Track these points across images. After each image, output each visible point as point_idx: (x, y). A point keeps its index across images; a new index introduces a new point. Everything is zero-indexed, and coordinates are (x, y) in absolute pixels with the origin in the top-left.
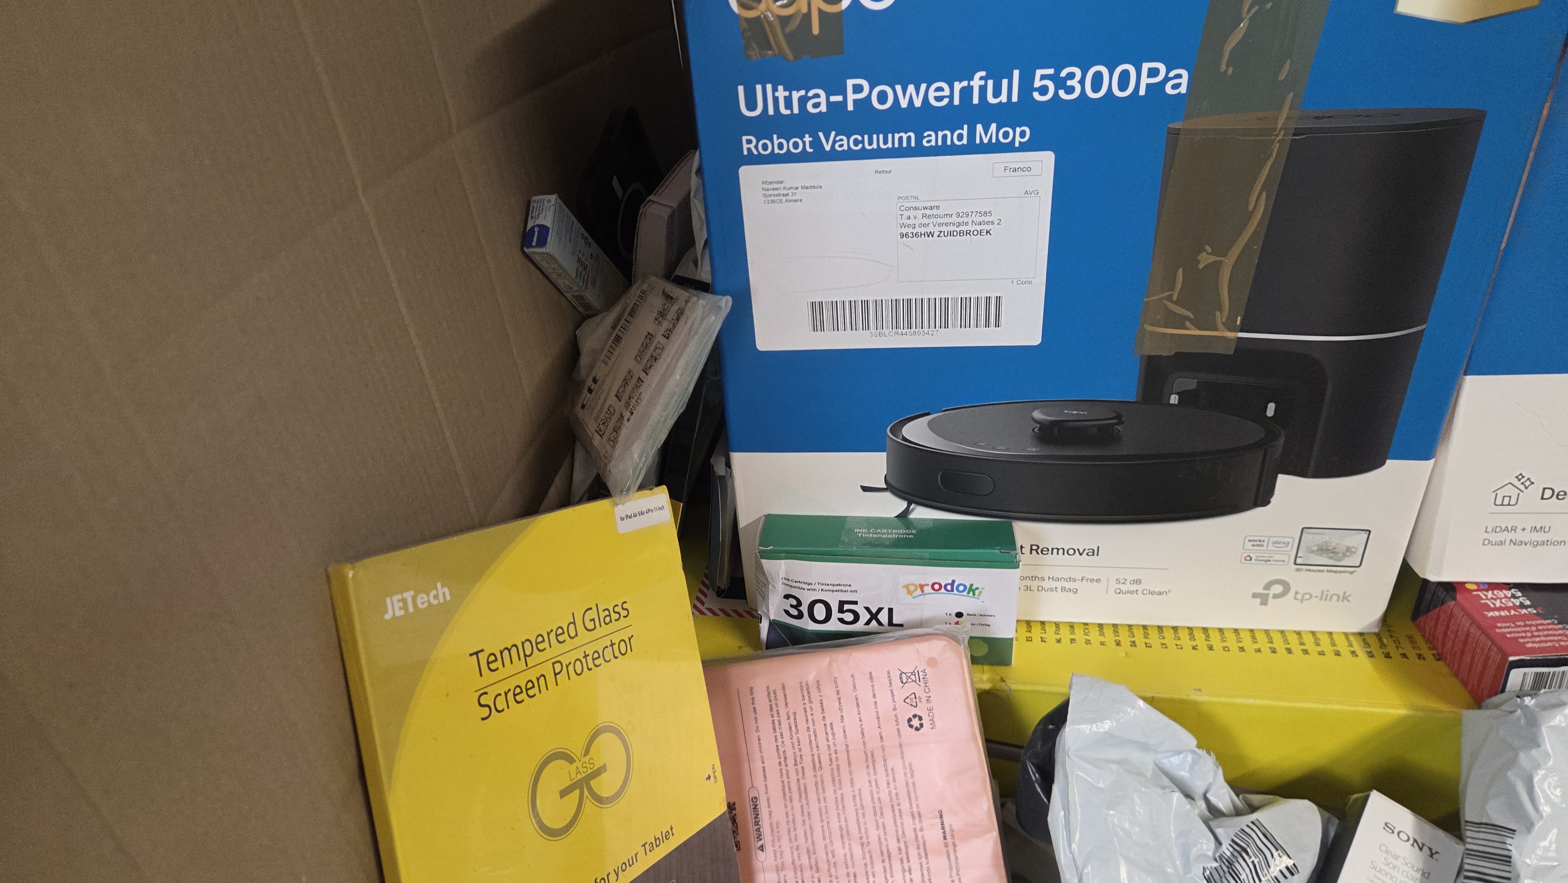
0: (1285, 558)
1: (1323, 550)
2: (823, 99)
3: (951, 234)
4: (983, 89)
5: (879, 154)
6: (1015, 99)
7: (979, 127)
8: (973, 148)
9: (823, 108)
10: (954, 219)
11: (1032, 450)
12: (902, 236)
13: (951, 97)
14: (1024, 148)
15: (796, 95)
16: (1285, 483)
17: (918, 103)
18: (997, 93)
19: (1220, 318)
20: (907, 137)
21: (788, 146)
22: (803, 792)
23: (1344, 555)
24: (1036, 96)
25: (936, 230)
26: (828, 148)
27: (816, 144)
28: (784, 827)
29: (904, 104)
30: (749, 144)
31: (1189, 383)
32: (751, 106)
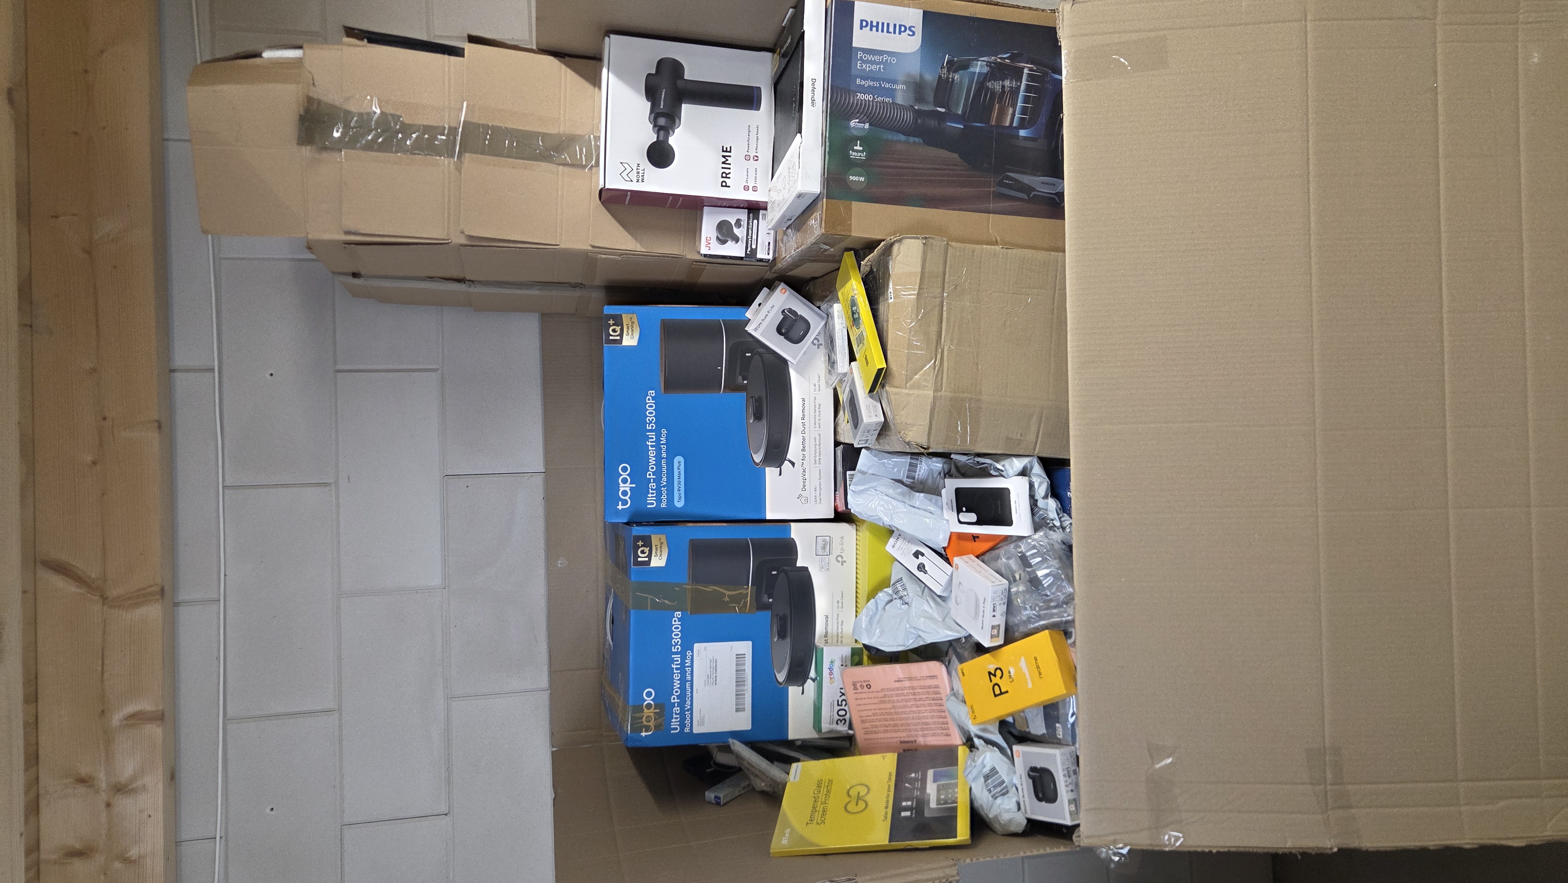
0: (827, 559)
1: (824, 548)
2: (676, 709)
3: (716, 671)
4: (676, 665)
5: (692, 692)
6: (679, 656)
7: (686, 665)
8: (692, 666)
9: (678, 708)
10: (712, 670)
11: (788, 640)
12: (716, 684)
13: (678, 673)
14: (692, 652)
15: (675, 716)
16: (799, 564)
17: (679, 682)
18: (678, 661)
19: (744, 592)
20: (688, 684)
21: (688, 718)
22: (895, 725)
23: (826, 541)
24: (679, 650)
25: (715, 675)
26: (689, 707)
27: (688, 710)
28: (908, 733)
29: (679, 686)
30: (687, 730)
31: (766, 596)
32: (676, 729)
